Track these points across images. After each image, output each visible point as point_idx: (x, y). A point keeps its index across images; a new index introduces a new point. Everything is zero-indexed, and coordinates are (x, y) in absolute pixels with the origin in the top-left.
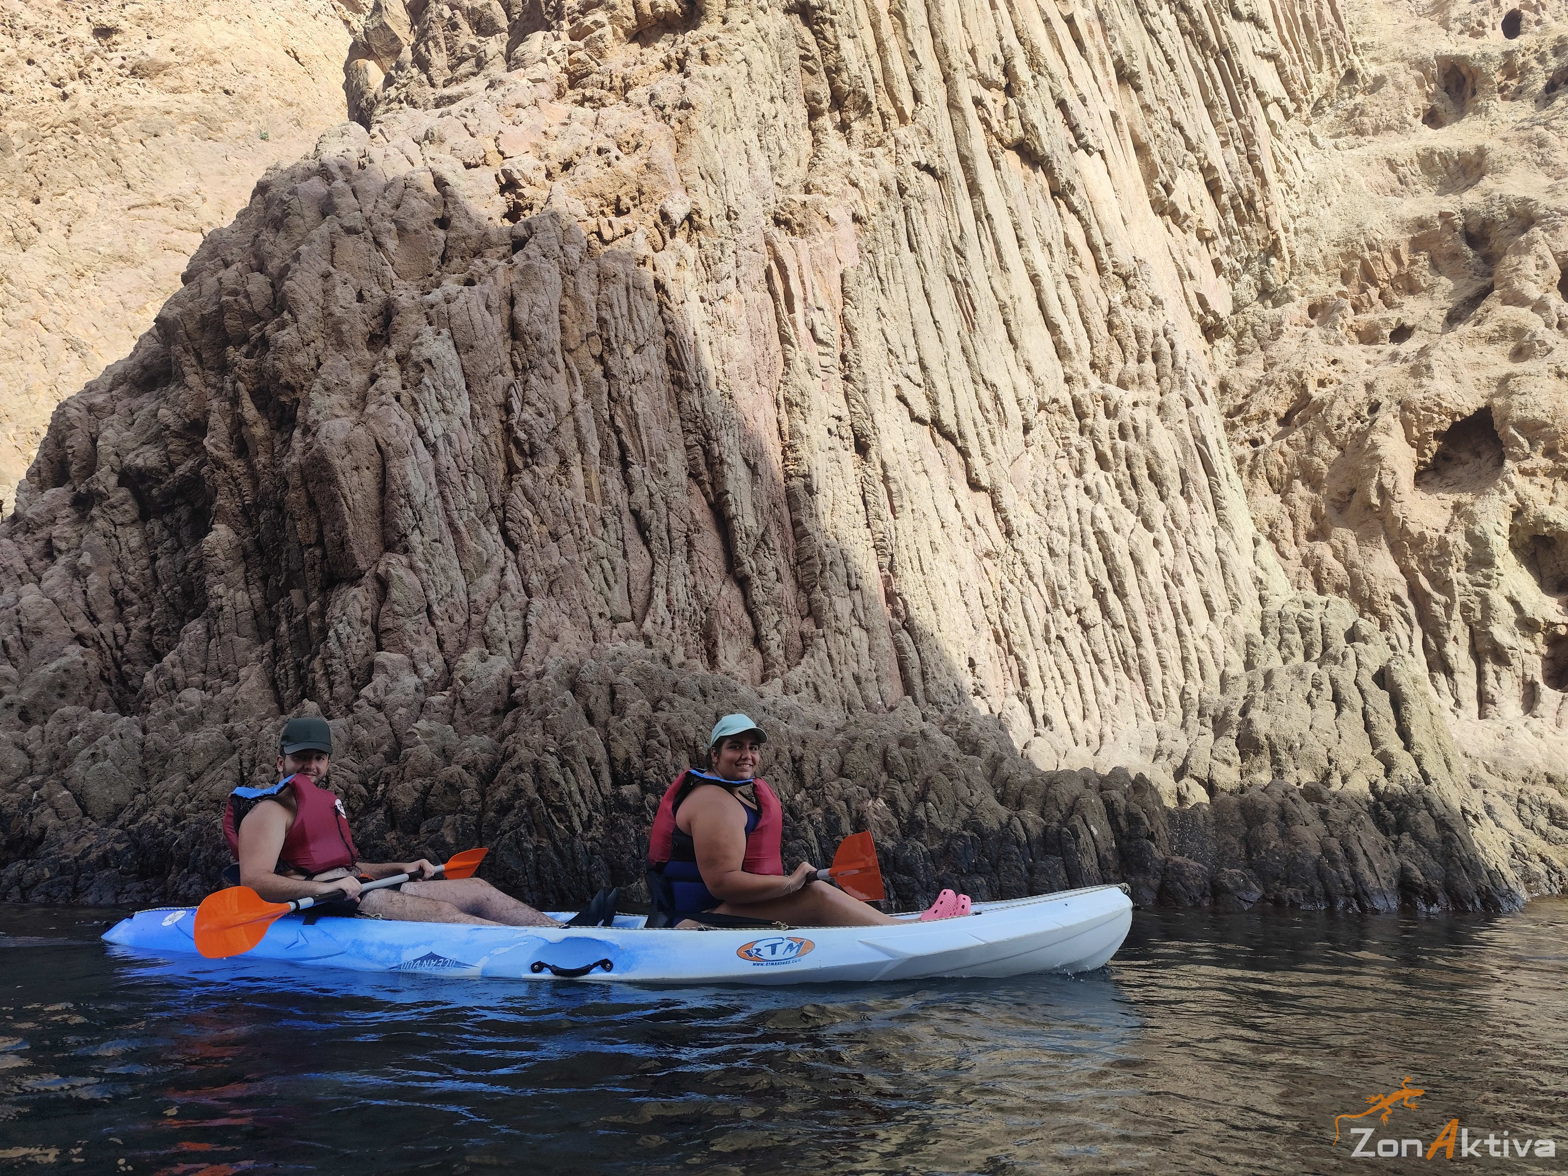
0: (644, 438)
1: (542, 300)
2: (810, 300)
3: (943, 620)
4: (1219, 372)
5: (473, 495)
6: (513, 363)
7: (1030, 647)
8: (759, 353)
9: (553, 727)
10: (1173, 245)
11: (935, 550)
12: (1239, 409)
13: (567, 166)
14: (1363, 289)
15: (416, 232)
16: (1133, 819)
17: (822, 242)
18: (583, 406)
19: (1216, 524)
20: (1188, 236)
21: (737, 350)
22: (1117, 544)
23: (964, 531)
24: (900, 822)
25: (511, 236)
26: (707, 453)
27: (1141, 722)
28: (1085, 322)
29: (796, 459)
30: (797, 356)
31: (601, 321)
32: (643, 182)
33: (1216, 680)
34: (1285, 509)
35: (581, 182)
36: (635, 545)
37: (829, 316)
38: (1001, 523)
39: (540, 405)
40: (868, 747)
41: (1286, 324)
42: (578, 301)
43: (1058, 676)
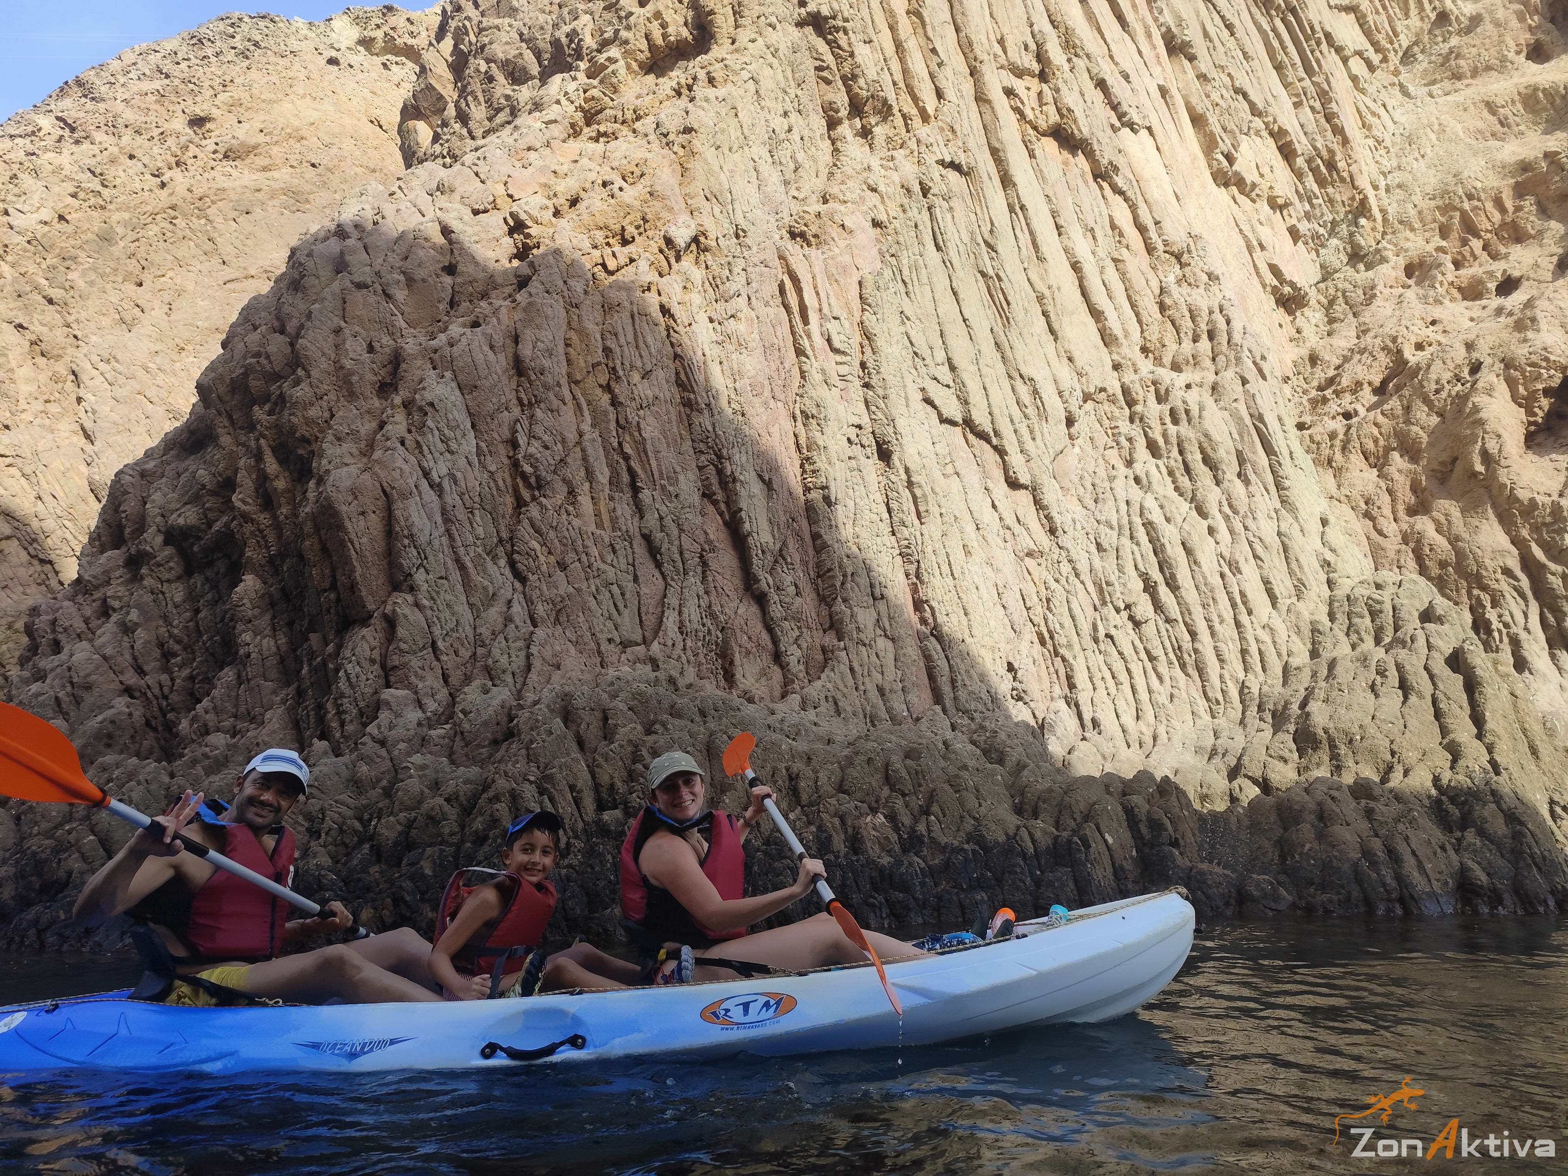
0: (653, 462)
1: (546, 335)
2: (826, 310)
3: (975, 625)
4: (1308, 344)
5: (480, 531)
6: (519, 400)
7: (1077, 647)
8: (774, 367)
9: (537, 755)
10: (1240, 216)
11: (968, 553)
12: (1331, 381)
13: (574, 202)
14: (1464, 242)
15: (424, 280)
16: (1156, 825)
17: (837, 251)
18: (592, 434)
19: (1278, 505)
20: (1258, 205)
21: (748, 367)
22: (1167, 534)
23: (1002, 532)
24: (900, 837)
25: (516, 276)
26: (720, 472)
27: (1198, 721)
28: (1133, 306)
29: (814, 472)
30: (813, 367)
31: (607, 351)
32: (647, 210)
33: (1279, 671)
34: (1382, 484)
35: (585, 216)
36: (647, 569)
37: (847, 324)
38: (1044, 521)
39: (546, 438)
40: (869, 761)
41: (1380, 287)
42: (582, 333)
43: (1108, 675)
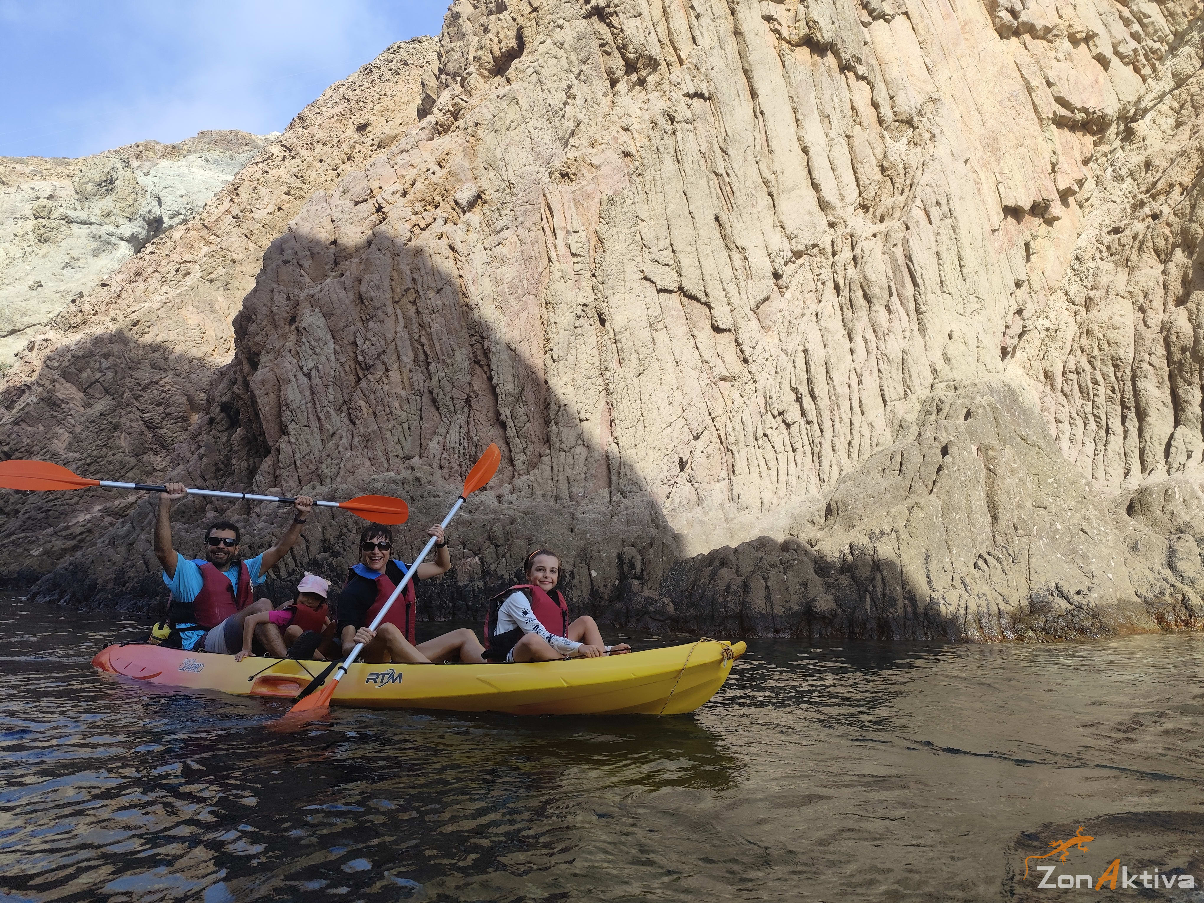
0: (438, 346)
1: (375, 277)
2: (569, 228)
3: (649, 434)
5: (332, 397)
6: (361, 318)
7: (742, 444)
8: (531, 272)
13: (413, 185)
15: (318, 253)
17: (584, 183)
18: (403, 333)
19: (915, 326)
20: (1055, 44)
21: (508, 275)
23: (700, 365)
25: (367, 243)
26: (482, 347)
28: (855, 172)
29: (548, 340)
30: (556, 268)
31: (414, 280)
32: (447, 184)
34: (1162, 279)
36: (430, 412)
37: (584, 234)
38: (740, 354)
39: (374, 339)
42: (400, 272)
43: (762, 463)
